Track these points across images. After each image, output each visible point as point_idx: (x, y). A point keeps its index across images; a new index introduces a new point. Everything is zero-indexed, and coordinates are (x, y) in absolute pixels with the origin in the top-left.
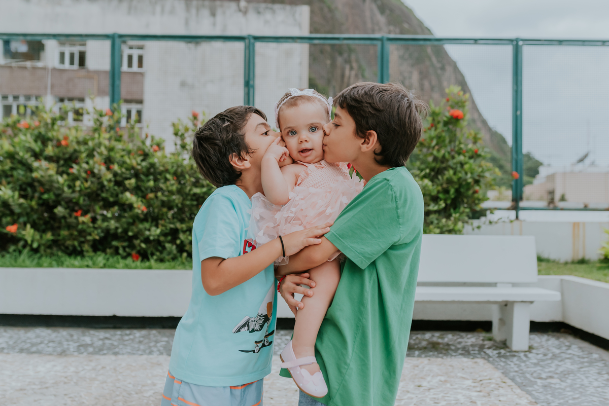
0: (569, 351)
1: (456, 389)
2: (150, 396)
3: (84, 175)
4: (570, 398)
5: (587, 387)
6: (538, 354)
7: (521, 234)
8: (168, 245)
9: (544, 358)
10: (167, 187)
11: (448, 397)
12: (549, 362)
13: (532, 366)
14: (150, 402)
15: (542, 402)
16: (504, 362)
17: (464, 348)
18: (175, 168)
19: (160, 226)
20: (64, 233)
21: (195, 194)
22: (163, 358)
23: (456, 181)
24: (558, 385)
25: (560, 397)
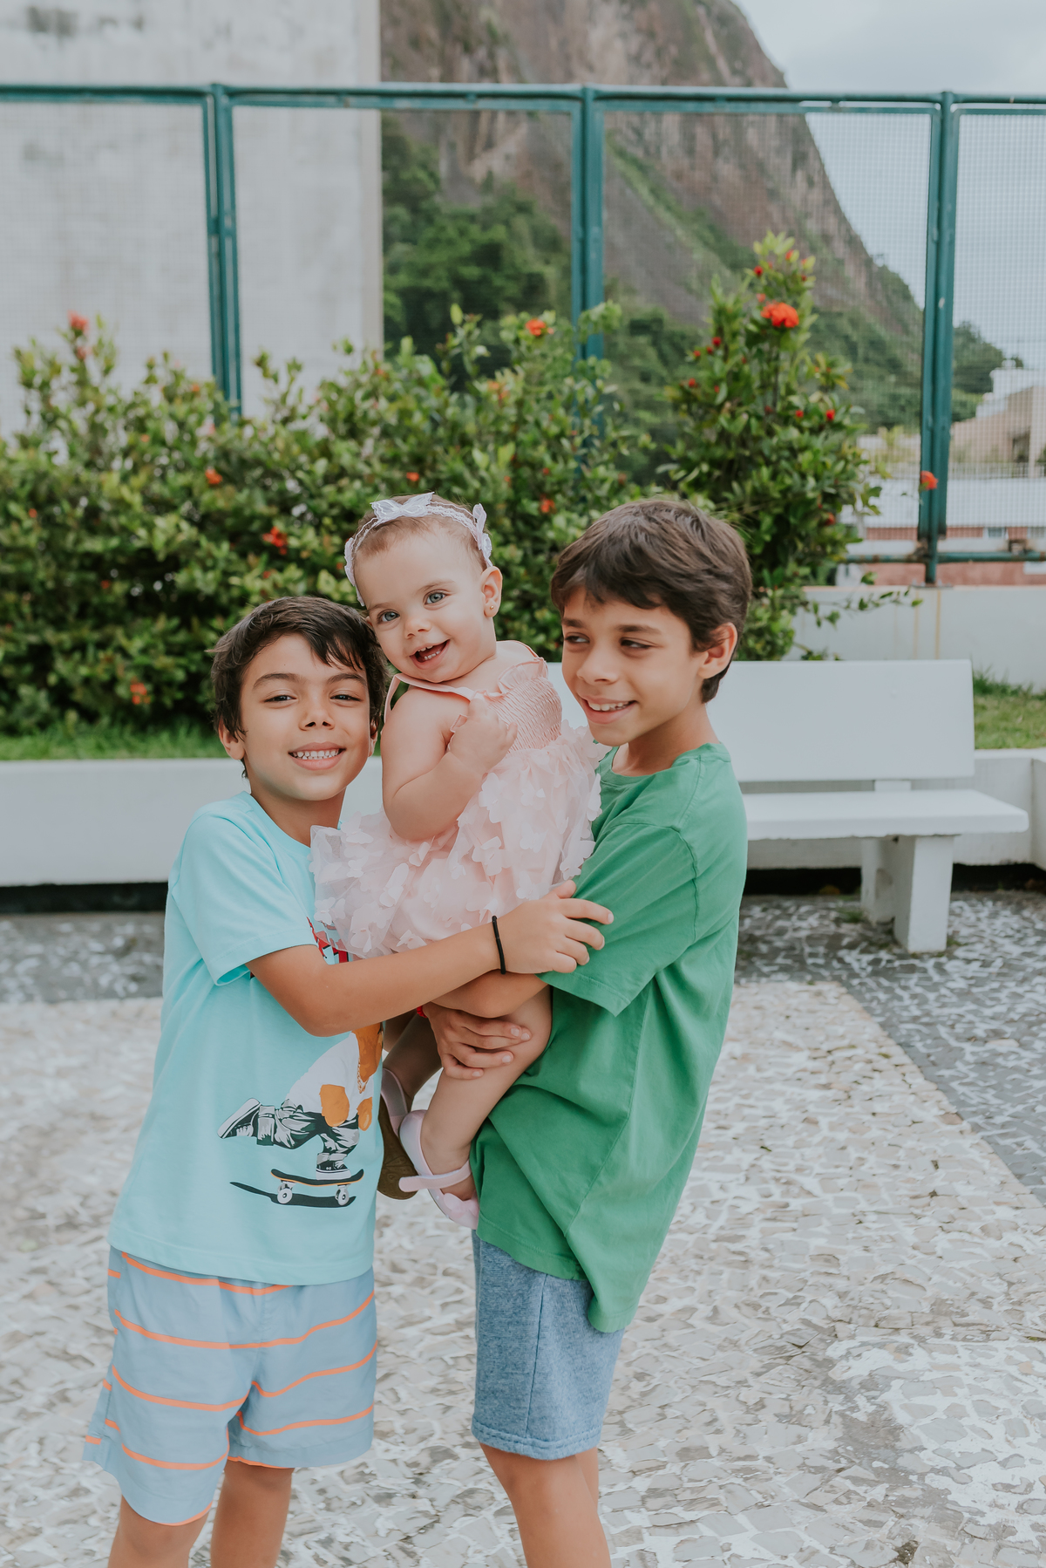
1: (769, 1080)
2: (12, 1139)
6: (968, 961)
7: (937, 657)
8: (25, 691)
9: (984, 973)
10: (14, 538)
11: (751, 1107)
12: (995, 985)
13: (955, 999)
14: (14, 1158)
15: (975, 1113)
16: (888, 990)
17: (790, 949)
21: (88, 554)
22: (36, 1012)
23: (777, 495)
24: (1013, 1057)
25: (1016, 1095)
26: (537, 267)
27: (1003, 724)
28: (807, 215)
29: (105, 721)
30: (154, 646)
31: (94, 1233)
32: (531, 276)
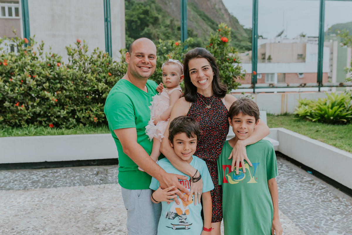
0: (282, 169)
2: (86, 214)
3: (19, 83)
4: (286, 198)
5: (292, 190)
8: (71, 119)
10: (68, 88)
14: (88, 217)
18: (72, 77)
19: (65, 109)
20: (9, 115)
21: (84, 91)
22: (82, 187)
23: (224, 76)
24: (279, 190)
25: (281, 198)
26: (157, 15)
27: (270, 122)
28: (216, 4)
29: (88, 125)
30: (98, 110)
31: (110, 231)
32: (155, 17)
